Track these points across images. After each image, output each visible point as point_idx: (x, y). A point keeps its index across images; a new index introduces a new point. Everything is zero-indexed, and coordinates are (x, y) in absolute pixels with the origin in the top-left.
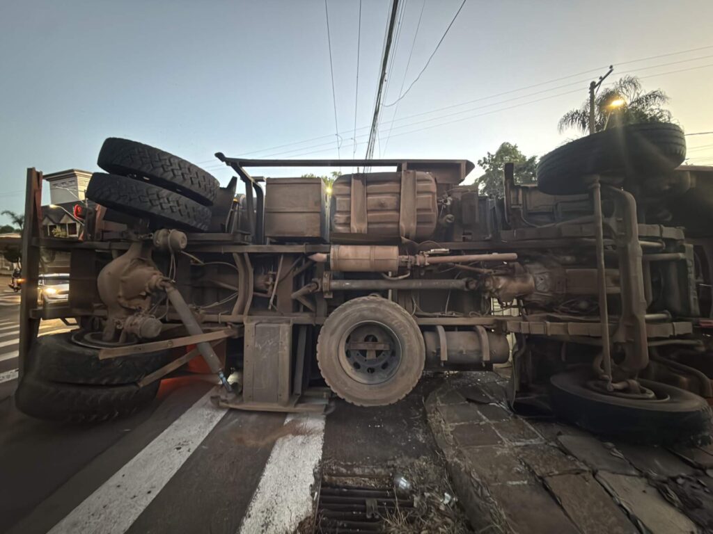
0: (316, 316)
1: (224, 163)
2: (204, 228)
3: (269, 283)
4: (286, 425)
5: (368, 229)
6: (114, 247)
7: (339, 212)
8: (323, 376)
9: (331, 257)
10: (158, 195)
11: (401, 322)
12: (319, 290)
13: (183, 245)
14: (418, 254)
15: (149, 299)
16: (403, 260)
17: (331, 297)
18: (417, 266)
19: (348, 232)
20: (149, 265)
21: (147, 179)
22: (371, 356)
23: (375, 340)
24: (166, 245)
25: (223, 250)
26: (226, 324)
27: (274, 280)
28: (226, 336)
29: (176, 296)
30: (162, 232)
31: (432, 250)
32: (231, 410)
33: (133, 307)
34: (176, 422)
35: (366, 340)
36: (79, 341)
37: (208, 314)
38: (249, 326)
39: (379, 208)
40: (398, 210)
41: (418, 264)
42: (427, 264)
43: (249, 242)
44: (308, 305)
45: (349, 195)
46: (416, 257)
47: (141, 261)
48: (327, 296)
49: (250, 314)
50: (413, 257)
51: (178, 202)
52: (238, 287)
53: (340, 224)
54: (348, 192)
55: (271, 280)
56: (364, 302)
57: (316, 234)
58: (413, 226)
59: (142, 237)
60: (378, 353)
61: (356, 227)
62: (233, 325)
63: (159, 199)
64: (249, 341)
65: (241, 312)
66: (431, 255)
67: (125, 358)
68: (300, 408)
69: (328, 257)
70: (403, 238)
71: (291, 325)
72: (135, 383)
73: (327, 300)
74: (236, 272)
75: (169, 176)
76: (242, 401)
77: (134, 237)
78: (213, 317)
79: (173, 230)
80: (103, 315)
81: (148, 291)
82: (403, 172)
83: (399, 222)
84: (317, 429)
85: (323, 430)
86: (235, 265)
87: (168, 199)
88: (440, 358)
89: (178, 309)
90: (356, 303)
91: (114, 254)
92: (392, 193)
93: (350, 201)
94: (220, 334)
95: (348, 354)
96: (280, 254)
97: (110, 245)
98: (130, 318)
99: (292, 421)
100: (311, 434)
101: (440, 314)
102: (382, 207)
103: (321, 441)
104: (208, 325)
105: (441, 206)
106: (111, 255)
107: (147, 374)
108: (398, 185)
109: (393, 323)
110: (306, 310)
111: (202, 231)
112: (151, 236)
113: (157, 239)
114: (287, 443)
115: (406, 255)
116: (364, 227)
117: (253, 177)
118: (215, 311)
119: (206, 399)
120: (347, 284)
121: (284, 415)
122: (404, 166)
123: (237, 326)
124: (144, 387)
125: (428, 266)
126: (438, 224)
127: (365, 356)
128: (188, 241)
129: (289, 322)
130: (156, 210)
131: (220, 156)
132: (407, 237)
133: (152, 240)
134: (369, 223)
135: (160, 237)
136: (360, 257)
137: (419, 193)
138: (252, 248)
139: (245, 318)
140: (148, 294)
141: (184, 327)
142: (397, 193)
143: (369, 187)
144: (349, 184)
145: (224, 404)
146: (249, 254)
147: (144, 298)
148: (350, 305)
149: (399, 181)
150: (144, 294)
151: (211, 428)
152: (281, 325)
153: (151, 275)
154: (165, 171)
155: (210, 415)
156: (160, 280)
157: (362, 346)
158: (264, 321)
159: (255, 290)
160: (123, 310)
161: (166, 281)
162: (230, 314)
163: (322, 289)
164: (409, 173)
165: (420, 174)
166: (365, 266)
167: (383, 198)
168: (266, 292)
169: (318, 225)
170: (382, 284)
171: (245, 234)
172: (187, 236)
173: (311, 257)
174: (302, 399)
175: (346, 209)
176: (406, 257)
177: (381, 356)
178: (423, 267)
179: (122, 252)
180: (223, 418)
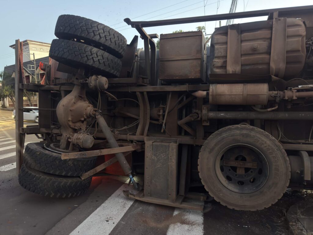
0: (196, 138)
1: (130, 26)
2: (118, 74)
3: (161, 113)
4: (175, 216)
5: (242, 70)
6: (62, 89)
7: (216, 57)
8: (203, 184)
9: (210, 94)
10: (91, 52)
11: (269, 146)
12: (199, 119)
13: (106, 86)
14: (286, 90)
15: (85, 122)
16: (273, 95)
17: (208, 124)
18: (286, 100)
19: (224, 73)
20: (85, 101)
21: (83, 41)
22: (241, 172)
23: (244, 159)
24: (96, 86)
25: (130, 90)
26: (132, 141)
27: (164, 112)
28: (133, 150)
29: (102, 121)
30: (94, 77)
31: (300, 87)
32: (136, 201)
33: (77, 128)
34: (103, 205)
35: (237, 159)
36: (48, 147)
37: (121, 134)
38: (148, 144)
39: (251, 52)
40: (269, 53)
41: (286, 98)
42: (295, 98)
43: (148, 84)
44: (189, 130)
45: (226, 43)
46: (284, 92)
47: (80, 98)
48: (205, 124)
49: (148, 135)
50: (281, 93)
51: (102, 56)
52: (139, 116)
53: (218, 67)
54: (224, 41)
55: (161, 111)
56: (237, 129)
57: (198, 75)
58: (282, 66)
59: (81, 81)
60: (247, 170)
61: (230, 69)
62: (137, 143)
63: (92, 54)
64: (149, 154)
65: (142, 134)
66: (299, 91)
67: (74, 160)
68: (184, 205)
69: (208, 94)
70: (273, 76)
71: (178, 144)
72: (79, 177)
73: (205, 126)
74: (138, 106)
75: (97, 38)
76: (144, 195)
77: (76, 82)
78: (124, 137)
79: (100, 76)
80: (57, 133)
81: (86, 117)
82: (274, 19)
83: (269, 64)
84: (198, 222)
85: (203, 223)
86: (138, 101)
87: (97, 54)
88: (303, 177)
89: (104, 130)
90: (230, 129)
91: (63, 93)
92: (264, 39)
93: (227, 47)
94: (129, 148)
95: (222, 169)
96: (169, 92)
97: (60, 88)
98: (76, 134)
99: (179, 214)
100: (194, 225)
101: (303, 141)
102: (254, 51)
103: (202, 231)
104: (122, 142)
105: (309, 47)
106: (60, 94)
107: (86, 172)
108: (269, 32)
109: (263, 146)
110: (186, 133)
111: (116, 77)
112: (87, 80)
113: (91, 82)
114: (178, 229)
115: (275, 91)
116: (238, 69)
117: (149, 35)
118: (125, 132)
119: (119, 192)
120: (222, 114)
121: (173, 209)
122: (275, 15)
123: (140, 143)
124: (84, 180)
125: (295, 100)
126: (305, 63)
127: (236, 172)
128: (109, 83)
129: (176, 142)
130: (90, 63)
131: (127, 21)
132: (276, 75)
133: (87, 83)
134: (242, 65)
135: (93, 81)
136: (234, 93)
137: (289, 37)
138: (150, 88)
139: (145, 138)
140: (85, 120)
141: (107, 142)
142: (267, 39)
143: (242, 35)
144: (226, 34)
145: (132, 196)
146: (148, 92)
147: (83, 122)
148: (226, 131)
149: (271, 28)
150: (83, 119)
151: (125, 211)
152: (170, 144)
153: (86, 107)
154: (95, 35)
155: (123, 203)
156: (93, 110)
157: (233, 164)
158: (158, 141)
159: (151, 118)
160: (70, 130)
161: (95, 111)
162: (135, 135)
163: (201, 119)
164: (279, 20)
165: (290, 20)
166: (238, 100)
167: (255, 44)
168: (158, 120)
169: (199, 69)
170: (252, 115)
171: (145, 78)
172: (108, 81)
173: (193, 94)
174: (185, 200)
175: (223, 55)
176: (276, 92)
177: (250, 172)
178: (291, 100)
179: (68, 92)
180: (132, 206)
